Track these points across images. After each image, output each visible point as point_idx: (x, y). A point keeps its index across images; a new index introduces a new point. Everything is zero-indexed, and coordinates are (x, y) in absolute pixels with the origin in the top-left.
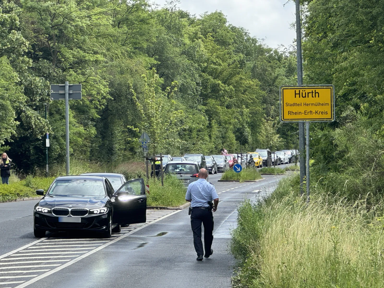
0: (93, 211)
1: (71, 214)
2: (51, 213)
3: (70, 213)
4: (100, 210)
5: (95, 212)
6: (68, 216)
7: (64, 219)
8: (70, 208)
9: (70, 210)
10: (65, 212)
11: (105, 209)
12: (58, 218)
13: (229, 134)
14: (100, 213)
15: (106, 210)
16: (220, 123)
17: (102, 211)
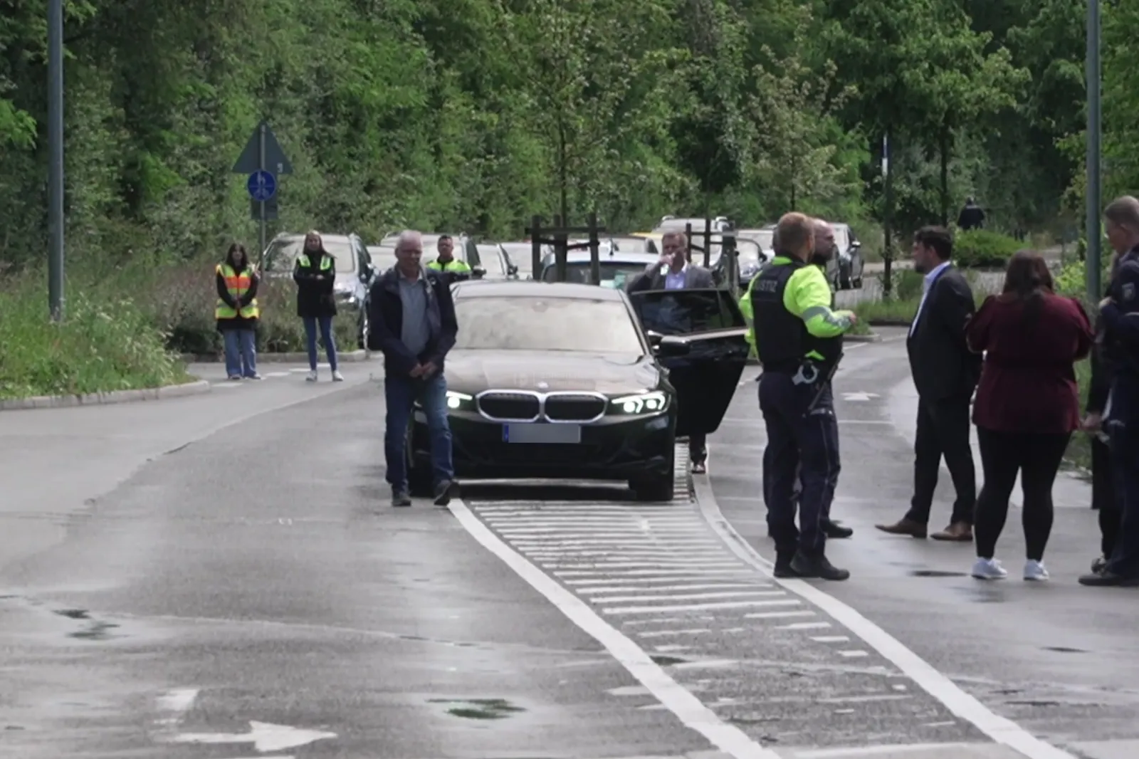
0: (622, 405)
1: (547, 412)
2: (476, 411)
3: (542, 409)
4: (645, 401)
5: (629, 407)
6: (538, 421)
7: (522, 429)
8: (542, 391)
9: (542, 398)
10: (525, 407)
11: (659, 395)
12: (499, 426)
13: (515, 142)
14: (645, 410)
15: (663, 400)
16: (473, 81)
17: (652, 405)
